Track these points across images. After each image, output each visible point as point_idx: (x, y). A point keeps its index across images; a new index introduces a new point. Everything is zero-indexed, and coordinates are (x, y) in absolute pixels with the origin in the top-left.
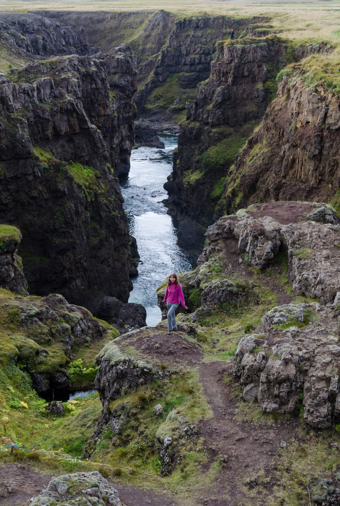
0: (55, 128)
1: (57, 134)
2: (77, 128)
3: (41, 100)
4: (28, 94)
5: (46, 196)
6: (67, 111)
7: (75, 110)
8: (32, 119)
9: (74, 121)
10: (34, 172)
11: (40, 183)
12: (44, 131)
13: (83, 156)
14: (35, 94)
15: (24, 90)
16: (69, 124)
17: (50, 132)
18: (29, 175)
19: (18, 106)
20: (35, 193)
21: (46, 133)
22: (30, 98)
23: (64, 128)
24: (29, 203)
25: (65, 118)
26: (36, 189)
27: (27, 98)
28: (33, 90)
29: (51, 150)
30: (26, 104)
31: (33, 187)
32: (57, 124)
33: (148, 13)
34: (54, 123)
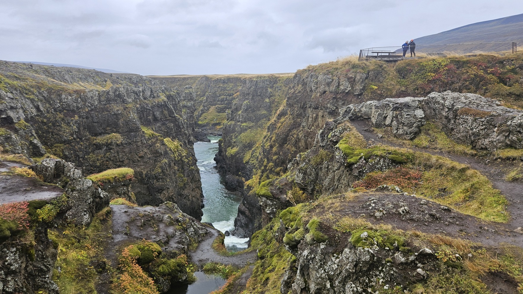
0: (154, 115)
2: (168, 116)
3: (145, 99)
4: (137, 94)
5: (149, 156)
6: (161, 106)
7: (166, 106)
8: (140, 109)
9: (166, 112)
10: (142, 140)
11: (145, 147)
12: (147, 117)
13: (172, 134)
14: (141, 94)
15: (134, 91)
16: (163, 114)
17: (151, 118)
18: (138, 142)
19: (130, 100)
20: (142, 154)
21: (149, 118)
22: (138, 96)
23: (159, 116)
24: (138, 161)
25: (160, 110)
26: (143, 151)
27: (136, 96)
28: (139, 92)
29: (152, 129)
30: (136, 100)
31: (141, 150)
32: (155, 113)
33: (197, 78)
34: (153, 112)
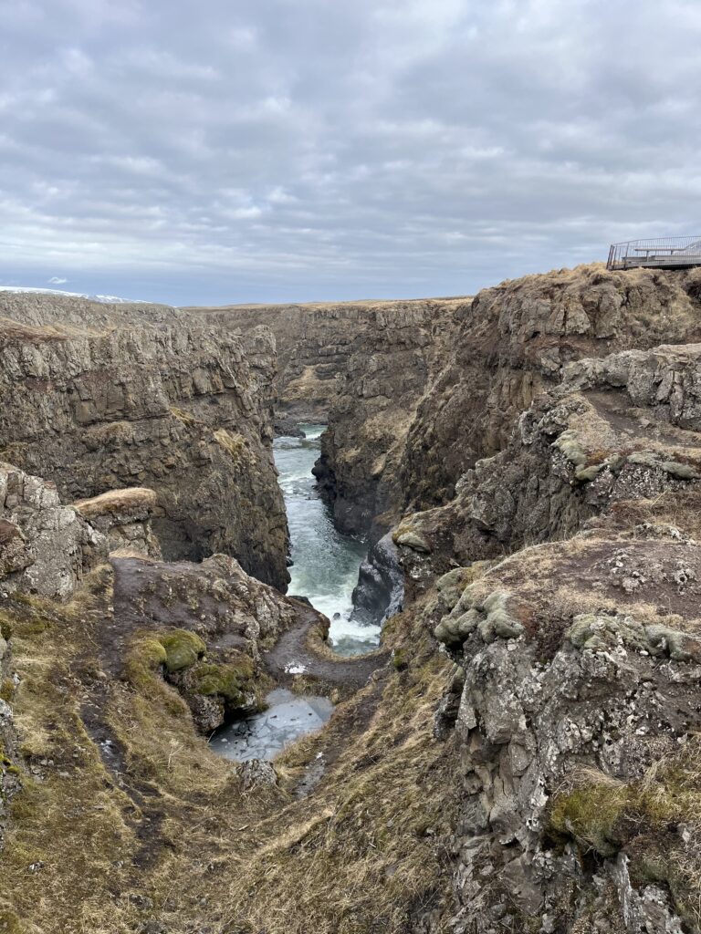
0: (194, 385)
1: (198, 394)
2: (222, 387)
3: (177, 352)
5: (186, 465)
6: (209, 366)
7: (218, 365)
8: (167, 372)
9: (217, 379)
10: (171, 434)
11: (179, 447)
12: (181, 388)
13: (229, 420)
14: (170, 343)
15: (156, 337)
16: (211, 382)
17: (188, 390)
18: (164, 437)
19: (149, 356)
20: (172, 460)
21: (184, 390)
22: (164, 347)
23: (205, 386)
24: (166, 474)
25: (207, 374)
26: (173, 455)
27: (159, 347)
28: (167, 339)
30: (159, 355)
31: (169, 453)
32: (197, 381)
34: (193, 379)
